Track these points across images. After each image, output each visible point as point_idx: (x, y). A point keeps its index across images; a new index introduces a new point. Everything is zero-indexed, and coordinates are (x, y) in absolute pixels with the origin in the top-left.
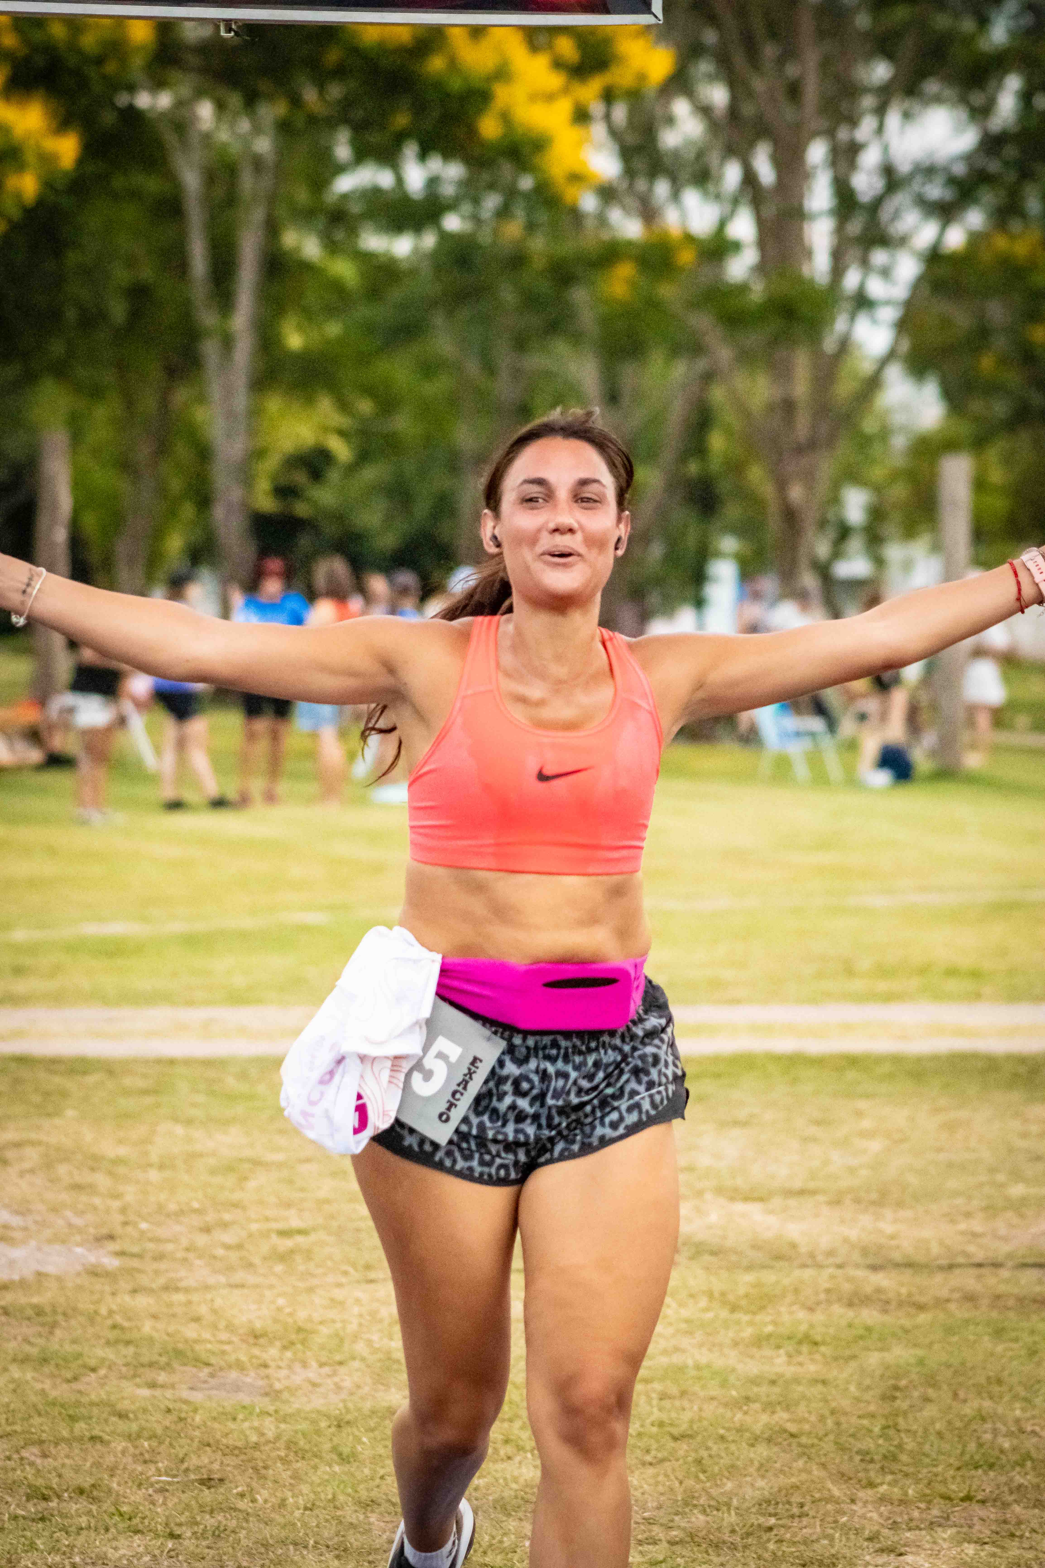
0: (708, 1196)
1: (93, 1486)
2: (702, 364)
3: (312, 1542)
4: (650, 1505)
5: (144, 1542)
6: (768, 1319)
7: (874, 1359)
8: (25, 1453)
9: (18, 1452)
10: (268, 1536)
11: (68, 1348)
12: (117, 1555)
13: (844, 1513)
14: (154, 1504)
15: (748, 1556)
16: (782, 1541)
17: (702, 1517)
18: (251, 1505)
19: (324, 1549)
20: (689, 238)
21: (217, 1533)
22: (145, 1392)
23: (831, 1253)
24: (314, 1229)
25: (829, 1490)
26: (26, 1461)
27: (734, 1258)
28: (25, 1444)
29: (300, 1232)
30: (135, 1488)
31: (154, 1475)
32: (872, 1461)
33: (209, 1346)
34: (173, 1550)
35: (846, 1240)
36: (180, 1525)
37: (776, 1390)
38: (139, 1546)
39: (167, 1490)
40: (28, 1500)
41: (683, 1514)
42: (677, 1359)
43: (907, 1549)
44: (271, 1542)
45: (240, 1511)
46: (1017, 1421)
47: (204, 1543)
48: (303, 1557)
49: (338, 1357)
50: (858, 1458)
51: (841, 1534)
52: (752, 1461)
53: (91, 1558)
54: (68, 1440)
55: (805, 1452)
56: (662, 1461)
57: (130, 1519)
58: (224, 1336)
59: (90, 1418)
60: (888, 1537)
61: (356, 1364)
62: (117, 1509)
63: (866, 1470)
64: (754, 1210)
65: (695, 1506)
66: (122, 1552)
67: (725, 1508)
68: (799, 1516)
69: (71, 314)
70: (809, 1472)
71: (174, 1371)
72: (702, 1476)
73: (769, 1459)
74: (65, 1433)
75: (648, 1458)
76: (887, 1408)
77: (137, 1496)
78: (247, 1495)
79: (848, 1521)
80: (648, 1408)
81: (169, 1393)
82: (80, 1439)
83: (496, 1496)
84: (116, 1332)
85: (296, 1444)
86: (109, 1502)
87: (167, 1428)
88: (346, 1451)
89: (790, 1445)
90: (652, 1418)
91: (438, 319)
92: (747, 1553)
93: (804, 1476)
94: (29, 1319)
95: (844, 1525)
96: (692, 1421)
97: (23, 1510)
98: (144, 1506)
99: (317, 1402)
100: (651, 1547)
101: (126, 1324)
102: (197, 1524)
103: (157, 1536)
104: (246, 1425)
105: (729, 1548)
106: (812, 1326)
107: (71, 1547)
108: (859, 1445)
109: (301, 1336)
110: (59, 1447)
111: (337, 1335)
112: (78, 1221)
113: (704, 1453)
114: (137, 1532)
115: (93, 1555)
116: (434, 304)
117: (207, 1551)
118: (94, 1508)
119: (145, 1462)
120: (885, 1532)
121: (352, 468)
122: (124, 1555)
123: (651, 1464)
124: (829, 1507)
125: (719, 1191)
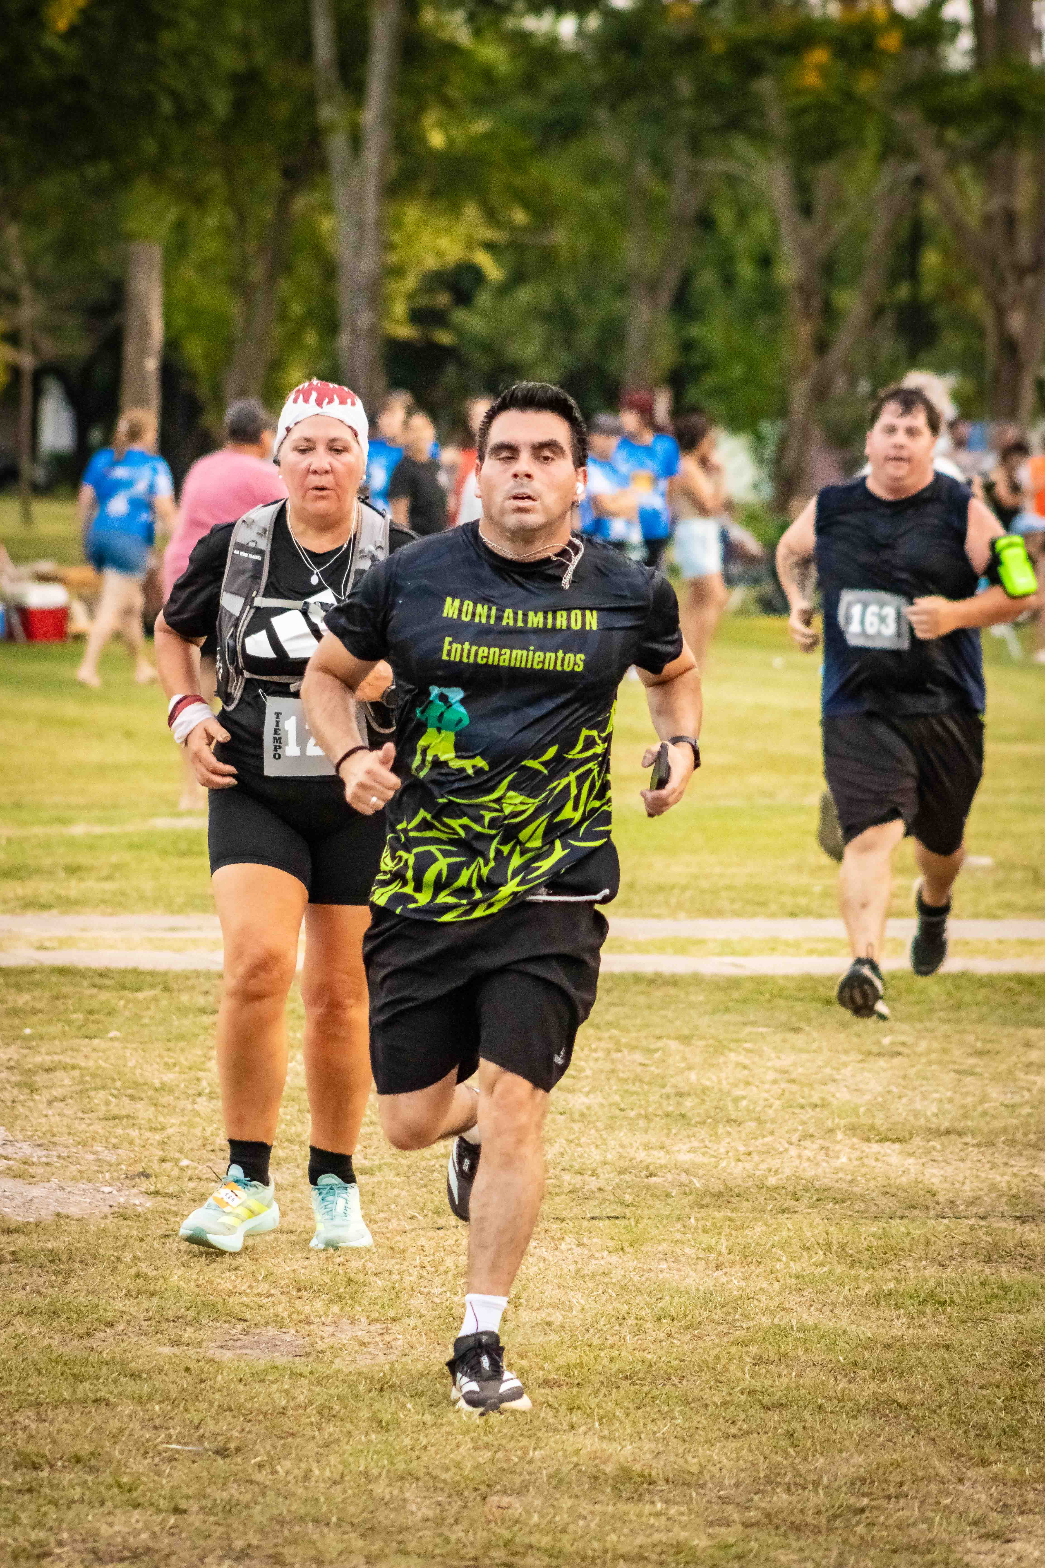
0: (839, 1136)
1: (92, 1454)
2: (911, 169)
3: (334, 1519)
4: (726, 1482)
5: (144, 1518)
6: (889, 1275)
7: (1007, 1323)
8: (18, 1417)
9: (10, 1415)
10: (285, 1512)
11: (82, 1299)
12: (111, 1531)
13: (948, 1494)
14: (159, 1475)
15: (831, 1542)
16: (873, 1525)
17: (785, 1497)
18: (270, 1477)
19: (348, 1528)
20: (896, 19)
21: (228, 1508)
22: (167, 1350)
23: (974, 1201)
25: (934, 1468)
26: (19, 1426)
27: (861, 1206)
28: (20, 1407)
30: (139, 1458)
31: (163, 1443)
32: (989, 1436)
33: (245, 1299)
34: (177, 1527)
35: (993, 1187)
36: (187, 1497)
37: (889, 1355)
38: (137, 1521)
39: (176, 1460)
40: (15, 1469)
41: (764, 1493)
42: (783, 1319)
43: (1017, 1535)
44: (288, 1518)
45: (257, 1483)
47: (212, 1519)
48: (323, 1535)
49: (391, 1313)
50: (972, 1433)
51: (942, 1518)
52: (851, 1434)
53: (81, 1534)
54: (69, 1402)
55: (915, 1427)
56: (747, 1433)
57: (130, 1491)
58: (263, 1287)
59: (98, 1378)
60: (997, 1522)
61: (413, 1321)
62: (116, 1481)
63: (981, 1447)
64: (892, 1152)
65: (778, 1484)
66: (117, 1528)
67: (811, 1487)
68: (896, 1497)
69: (166, 107)
70: (916, 1448)
71: (202, 1327)
72: (791, 1451)
73: (871, 1433)
74: (66, 1395)
75: (733, 1430)
76: (1016, 1377)
77: (139, 1465)
78: (267, 1467)
79: (952, 1503)
80: (740, 1374)
81: (191, 1352)
82: (83, 1402)
83: (551, 1471)
84: (140, 1282)
85: (330, 1409)
86: (108, 1472)
87: (184, 1390)
88: (386, 1418)
89: (897, 1417)
90: (744, 1385)
91: (602, 114)
92: (831, 1537)
93: (908, 1452)
94: (42, 1266)
95: (947, 1507)
96: (787, 1389)
97: (9, 1480)
98: (148, 1476)
99: (363, 1363)
100: (723, 1529)
101: (152, 1273)
102: (205, 1497)
103: (159, 1510)
104: (274, 1387)
105: (812, 1531)
106: (939, 1284)
107: (60, 1521)
108: (976, 1418)
109: (350, 1290)
110: (58, 1411)
111: (393, 1288)
112: (110, 1156)
113: (798, 1426)
114: (137, 1506)
115: (84, 1531)
116: (596, 96)
117: (214, 1528)
118: (89, 1478)
119: (155, 1427)
120: (994, 1515)
121: (505, 289)
122: (119, 1532)
123: (735, 1436)
124: (933, 1487)
125: (853, 1129)
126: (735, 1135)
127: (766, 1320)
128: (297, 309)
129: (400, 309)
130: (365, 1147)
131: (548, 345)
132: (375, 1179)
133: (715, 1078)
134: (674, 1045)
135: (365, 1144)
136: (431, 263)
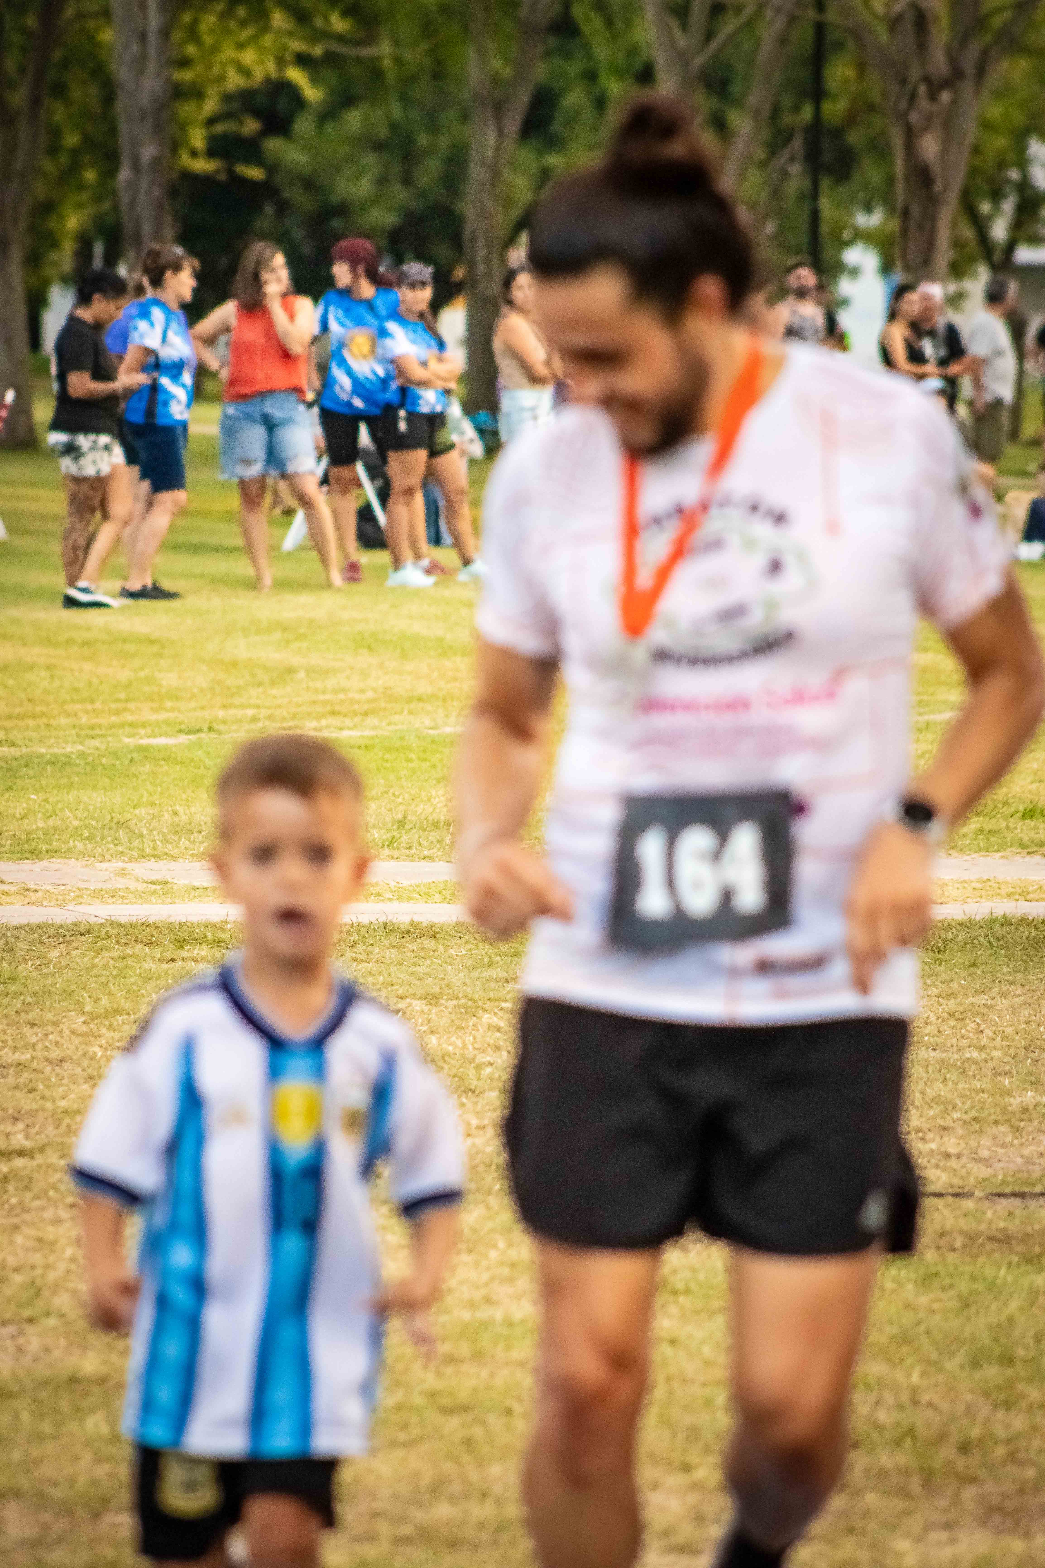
24: (42, 1149)
29: (22, 1153)
42: (484, 1314)
46: (914, 1391)
49: (27, 1313)
61: (52, 1322)
75: (402, 1436)
96: (475, 1390)
111: (33, 1283)
121: (328, 113)
126: (469, 1105)
127: (466, 1315)
128: (72, 140)
129: (198, 138)
130: (28, 1126)
131: (382, 181)
132: (35, 1163)
133: (459, 1043)
134: (418, 1005)
135: (29, 1122)
136: (234, 81)
